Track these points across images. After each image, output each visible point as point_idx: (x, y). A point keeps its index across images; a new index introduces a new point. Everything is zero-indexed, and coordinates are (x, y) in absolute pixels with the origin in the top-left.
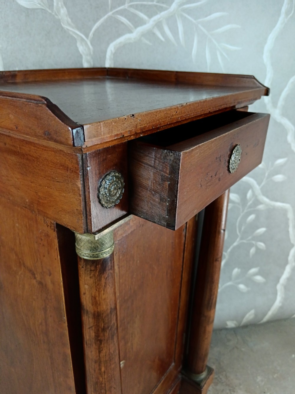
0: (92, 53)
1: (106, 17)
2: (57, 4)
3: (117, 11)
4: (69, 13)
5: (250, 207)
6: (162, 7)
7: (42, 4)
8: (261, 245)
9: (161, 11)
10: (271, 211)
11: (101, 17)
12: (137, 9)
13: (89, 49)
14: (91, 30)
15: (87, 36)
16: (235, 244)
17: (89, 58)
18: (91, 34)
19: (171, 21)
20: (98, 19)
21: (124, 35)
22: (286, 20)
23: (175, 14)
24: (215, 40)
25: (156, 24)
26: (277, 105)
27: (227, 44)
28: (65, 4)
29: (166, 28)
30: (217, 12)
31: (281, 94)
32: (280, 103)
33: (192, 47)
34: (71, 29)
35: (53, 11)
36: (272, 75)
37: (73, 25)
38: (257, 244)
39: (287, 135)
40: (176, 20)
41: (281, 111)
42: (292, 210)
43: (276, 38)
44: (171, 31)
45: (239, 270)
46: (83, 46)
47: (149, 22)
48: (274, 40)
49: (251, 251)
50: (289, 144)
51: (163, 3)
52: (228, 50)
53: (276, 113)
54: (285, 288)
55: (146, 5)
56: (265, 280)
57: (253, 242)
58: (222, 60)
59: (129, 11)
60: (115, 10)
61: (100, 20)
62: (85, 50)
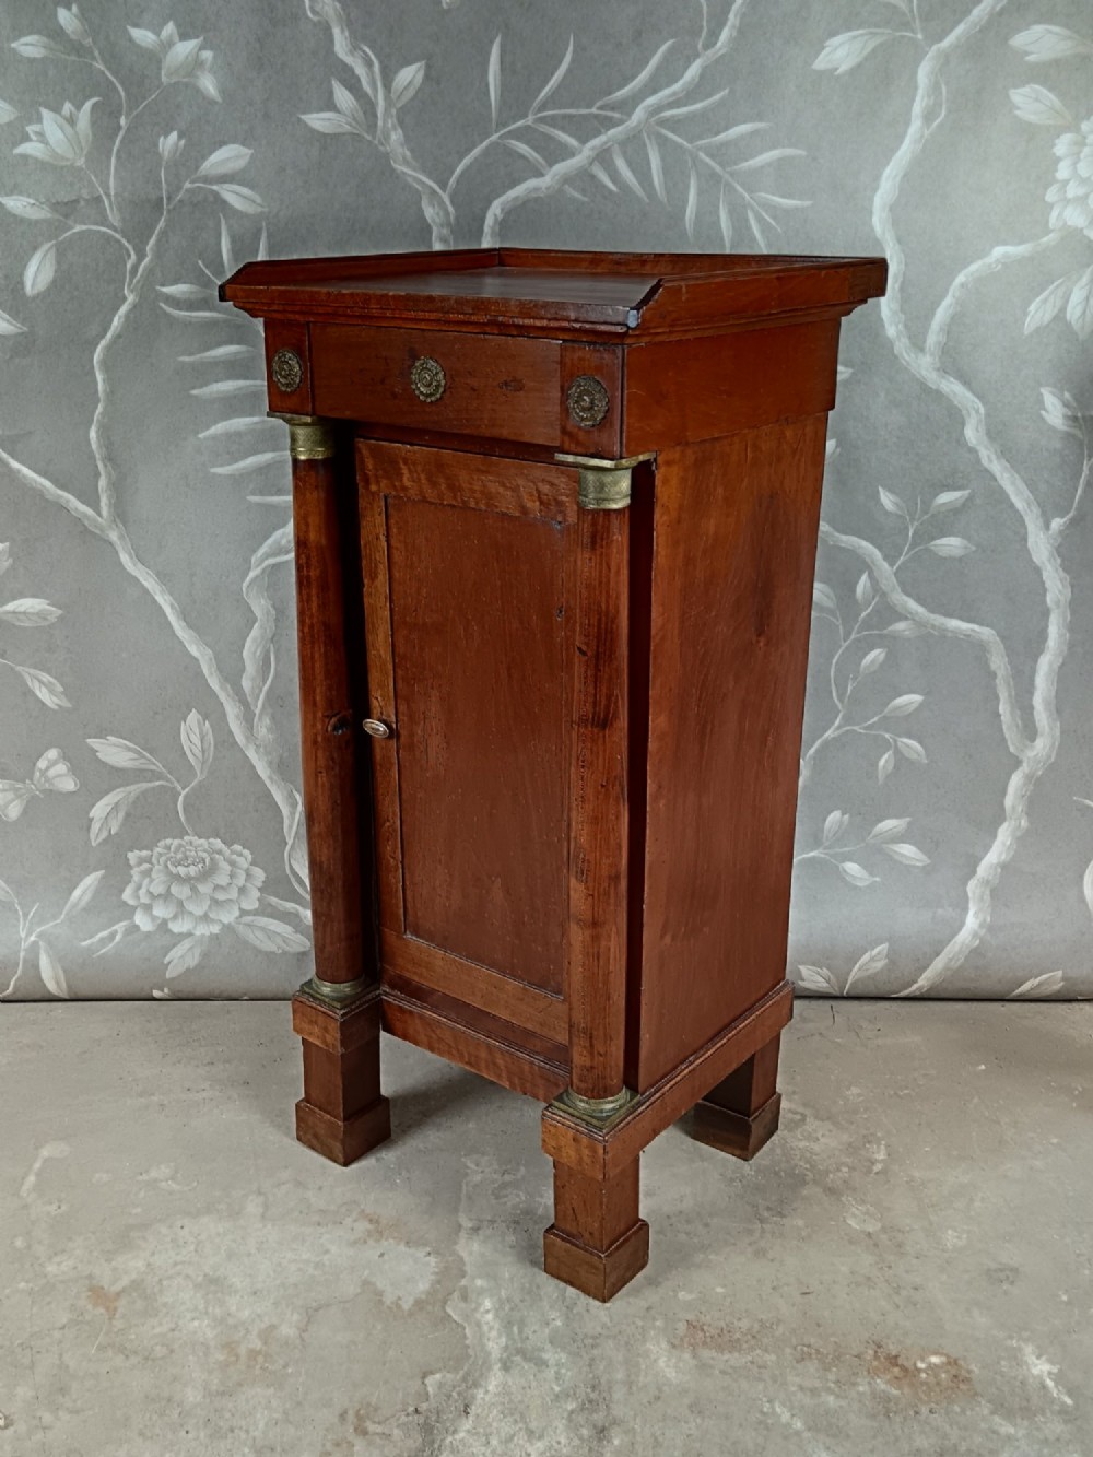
0: (452, 222)
1: (485, 144)
2: (385, 121)
3: (509, 132)
4: (408, 140)
5: (867, 625)
6: (610, 119)
7: (354, 123)
8: (911, 747)
9: (608, 128)
10: (933, 641)
11: (474, 147)
12: (554, 126)
13: (447, 213)
14: (452, 172)
15: (443, 186)
16: (829, 734)
17: (445, 231)
18: (452, 181)
19: (633, 147)
20: (469, 150)
21: (526, 180)
22: (926, 133)
23: (640, 132)
24: (743, 185)
25: (598, 155)
26: (924, 342)
27: (773, 194)
28: (401, 122)
29: (621, 164)
30: (744, 122)
31: (933, 314)
32: (933, 338)
33: (685, 202)
34: (409, 172)
35: (374, 138)
36: (903, 266)
37: (414, 163)
38: (899, 744)
39: (963, 424)
40: (645, 145)
41: (937, 359)
42: (1002, 646)
43: (905, 176)
44: (633, 171)
45: (846, 817)
46: (434, 206)
47: (580, 153)
48: (898, 179)
49: (882, 762)
50: (973, 451)
51: (613, 109)
52: (775, 207)
53: (924, 366)
54: (994, 894)
55: (574, 116)
56: (929, 862)
57: (887, 736)
58: (763, 232)
59: (536, 130)
60: (506, 130)
61: (473, 152)
62: (438, 214)
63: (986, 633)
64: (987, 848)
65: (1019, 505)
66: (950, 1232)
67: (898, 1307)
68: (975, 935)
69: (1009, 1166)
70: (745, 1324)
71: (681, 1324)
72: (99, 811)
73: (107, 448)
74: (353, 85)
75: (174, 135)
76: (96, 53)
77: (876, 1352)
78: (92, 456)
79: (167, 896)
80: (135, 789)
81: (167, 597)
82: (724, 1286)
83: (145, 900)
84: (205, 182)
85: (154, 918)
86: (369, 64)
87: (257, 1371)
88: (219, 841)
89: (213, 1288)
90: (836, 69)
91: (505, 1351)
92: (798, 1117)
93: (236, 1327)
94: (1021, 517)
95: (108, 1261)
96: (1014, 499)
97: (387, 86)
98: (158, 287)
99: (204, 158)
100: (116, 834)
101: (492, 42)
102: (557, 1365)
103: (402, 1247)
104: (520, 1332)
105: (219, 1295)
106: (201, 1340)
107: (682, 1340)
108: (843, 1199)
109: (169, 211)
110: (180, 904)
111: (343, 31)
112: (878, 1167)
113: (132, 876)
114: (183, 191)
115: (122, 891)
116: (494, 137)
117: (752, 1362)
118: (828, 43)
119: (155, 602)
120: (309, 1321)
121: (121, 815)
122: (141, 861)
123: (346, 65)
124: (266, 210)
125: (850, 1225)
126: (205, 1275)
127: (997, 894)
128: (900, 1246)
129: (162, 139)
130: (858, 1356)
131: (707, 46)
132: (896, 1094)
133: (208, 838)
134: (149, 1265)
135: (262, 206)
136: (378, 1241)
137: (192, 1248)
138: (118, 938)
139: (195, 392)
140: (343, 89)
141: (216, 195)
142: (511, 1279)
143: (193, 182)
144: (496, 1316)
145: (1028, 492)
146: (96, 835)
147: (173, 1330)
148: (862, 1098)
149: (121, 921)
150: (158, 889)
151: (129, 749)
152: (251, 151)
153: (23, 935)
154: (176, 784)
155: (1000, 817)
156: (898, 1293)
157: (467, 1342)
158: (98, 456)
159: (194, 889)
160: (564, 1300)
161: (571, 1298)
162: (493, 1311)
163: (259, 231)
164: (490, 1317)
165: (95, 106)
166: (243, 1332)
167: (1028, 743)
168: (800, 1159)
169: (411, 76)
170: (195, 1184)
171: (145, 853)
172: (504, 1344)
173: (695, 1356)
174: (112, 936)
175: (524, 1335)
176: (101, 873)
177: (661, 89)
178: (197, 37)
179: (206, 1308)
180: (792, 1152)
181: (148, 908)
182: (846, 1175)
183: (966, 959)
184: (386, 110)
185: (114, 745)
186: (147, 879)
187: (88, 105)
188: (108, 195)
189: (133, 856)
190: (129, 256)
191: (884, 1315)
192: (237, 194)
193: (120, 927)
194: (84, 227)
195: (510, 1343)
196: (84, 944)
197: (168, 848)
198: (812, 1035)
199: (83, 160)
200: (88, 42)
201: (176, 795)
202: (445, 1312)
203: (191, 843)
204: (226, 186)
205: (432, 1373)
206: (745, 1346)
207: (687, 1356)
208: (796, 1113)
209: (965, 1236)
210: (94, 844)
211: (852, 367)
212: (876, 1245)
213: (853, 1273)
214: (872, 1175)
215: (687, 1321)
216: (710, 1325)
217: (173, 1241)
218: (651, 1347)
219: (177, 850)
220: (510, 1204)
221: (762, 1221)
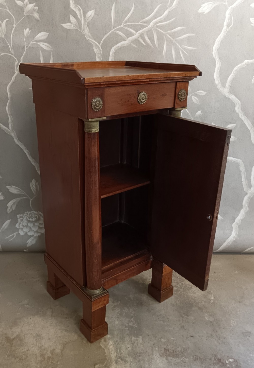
0: (102, 53)
1: (111, 32)
2: (84, 26)
4: (90, 31)
6: (144, 25)
7: (76, 26)
9: (143, 28)
12: (128, 27)
13: (100, 50)
14: (102, 40)
15: (99, 43)
17: (100, 55)
18: (101, 42)
19: (150, 33)
21: (121, 42)
22: (228, 30)
23: (152, 29)
24: (178, 43)
25: (140, 35)
26: (225, 85)
27: (186, 46)
28: (88, 26)
29: (146, 38)
30: (179, 27)
31: (228, 78)
32: (228, 84)
33: (163, 48)
34: (90, 39)
35: (81, 30)
36: (220, 65)
37: (91, 37)
39: (235, 107)
40: (153, 33)
41: (229, 90)
42: (243, 164)
43: (222, 41)
44: (149, 39)
46: (97, 49)
47: (136, 34)
48: (220, 42)
50: (237, 114)
51: (144, 23)
52: (187, 49)
53: (225, 91)
54: (239, 227)
55: (134, 25)
56: (223, 218)
58: (184, 56)
59: (124, 29)
60: (116, 28)
61: (107, 34)
62: (98, 51)
63: (239, 161)
64: (238, 215)
65: (249, 128)
66: (232, 321)
67: (220, 344)
68: (234, 237)
70: (179, 349)
71: (162, 349)
72: (9, 204)
73: (11, 111)
74: (75, 16)
75: (28, 29)
76: (7, 7)
77: (215, 358)
78: (7, 114)
79: (27, 226)
80: (19, 199)
81: (27, 150)
82: (174, 337)
83: (21, 227)
84: (36, 42)
85: (24, 232)
86: (80, 10)
87: (50, 363)
88: (40, 212)
89: (38, 337)
90: (204, 12)
91: (116, 357)
92: (190, 286)
93: (44, 349)
94: (249, 131)
95: (11, 329)
96: (248, 126)
97: (84, 17)
99: (36, 36)
100: (14, 210)
101: (112, 5)
102: (130, 362)
104: (120, 351)
105: (40, 339)
106: (35, 353)
107: (163, 354)
108: (203, 311)
109: (27, 50)
110: (30, 228)
111: (73, 2)
112: (212, 301)
113: (18, 221)
114: (30, 44)
115: (16, 225)
116: (113, 30)
117: (182, 361)
118: (202, 5)
119: (23, 151)
120: (64, 348)
121: (15, 206)
122: (21, 217)
123: (73, 11)
124: (52, 49)
125: (206, 319)
126: (36, 333)
127: (240, 227)
128: (219, 325)
129: (25, 30)
130: (210, 359)
131: (170, 6)
132: (215, 280)
133: (37, 211)
134: (21, 330)
135: (51, 48)
137: (33, 325)
138: (15, 236)
140: (73, 17)
141: (39, 45)
142: (117, 335)
143: (32, 42)
144: (114, 346)
145: (251, 125)
146: (9, 210)
149: (15, 232)
150: (25, 224)
151: (17, 189)
152: (48, 34)
154: (29, 198)
155: (241, 207)
156: (219, 339)
157: (106, 354)
158: (8, 114)
159: (34, 224)
160: (131, 341)
161: (133, 341)
162: (112, 345)
163: (50, 55)
164: (112, 347)
165: (7, 21)
166: (46, 351)
167: (249, 188)
168: (191, 299)
169: (91, 14)
170: (34, 306)
171: (21, 215)
172: (116, 355)
173: (167, 359)
174: (13, 236)
175: (121, 352)
176: (10, 220)
177: (157, 17)
178: (34, 3)
179: (36, 344)
180: (189, 297)
181: (22, 229)
182: (204, 304)
183: (232, 243)
184: (84, 23)
185: (13, 188)
186: (22, 222)
187: (5, 21)
188: (10, 46)
189: (18, 216)
190: (16, 61)
191: (216, 346)
192: (45, 45)
193: (15, 234)
194: (4, 54)
195: (117, 355)
196: (6, 238)
197: (27, 214)
199: (4, 36)
200: (5, 4)
201: (29, 201)
202: (100, 345)
203: (33, 213)
204: (41, 43)
205: (97, 364)
206: (180, 356)
207: (164, 359)
208: (190, 285)
209: (236, 322)
210: (8, 213)
211: (206, 92)
212: (213, 325)
213: (207, 333)
214: (210, 304)
215: (164, 348)
216: (170, 349)
217: (28, 323)
218: (155, 356)
219: (30, 214)
220: (116, 312)
221: (183, 317)
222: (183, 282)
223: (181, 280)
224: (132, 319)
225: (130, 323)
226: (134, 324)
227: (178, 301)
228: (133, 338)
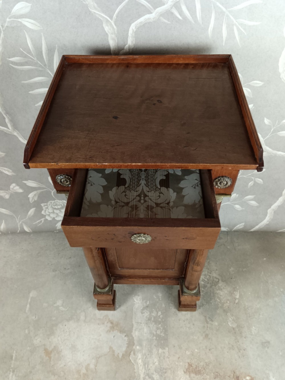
0: (116, 32)
8: (260, 181)
13: (113, 28)
14: (115, 12)
15: (111, 18)
17: (113, 36)
18: (115, 16)
21: (144, 15)
24: (233, 16)
25: (174, 4)
27: (246, 20)
29: (184, 8)
33: (209, 23)
34: (97, 12)
37: (98, 9)
38: (256, 180)
44: (189, 10)
45: (238, 195)
46: (108, 26)
47: (167, 3)
49: (250, 184)
52: (245, 25)
56: (259, 205)
57: (253, 178)
58: (239, 35)
61: (122, 4)
62: (110, 29)
64: (275, 202)
66: (254, 327)
68: (268, 221)
69: (270, 300)
70: (202, 364)
71: (186, 363)
72: (30, 196)
73: (5, 110)
77: (234, 375)
79: (53, 212)
80: (39, 191)
82: (197, 349)
84: (15, 18)
85: (51, 217)
89: (74, 349)
93: (80, 364)
95: (48, 339)
98: (7, 59)
99: (12, 8)
100: (37, 200)
103: (119, 334)
104: (148, 367)
105: (75, 352)
106: (72, 369)
107: (187, 370)
108: (228, 314)
109: (4, 31)
110: (57, 214)
112: (237, 301)
113: (43, 209)
114: (7, 22)
115: (41, 212)
120: (97, 363)
121: (37, 197)
122: (45, 206)
124: (42, 28)
125: (229, 325)
126: (72, 344)
127: (276, 212)
128: (241, 333)
132: (242, 270)
133: (61, 200)
134: (58, 340)
135: (39, 27)
136: (113, 331)
137: (68, 334)
138: (43, 222)
139: (30, 92)
141: (21, 23)
142: (146, 346)
143: (10, 18)
144: (142, 361)
146: (31, 201)
147: (65, 366)
148: (234, 272)
149: (43, 218)
150: (51, 211)
151: (35, 183)
152: (30, 5)
153: (18, 222)
154: (50, 190)
155: (281, 195)
156: (240, 352)
157: (135, 371)
159: (60, 211)
160: (158, 354)
162: (141, 359)
164: (140, 361)
166: (81, 367)
168: (217, 298)
170: (68, 308)
171: (45, 204)
172: (144, 372)
173: (190, 376)
174: (41, 221)
176: (34, 209)
180: (215, 295)
181: (49, 215)
182: (229, 304)
183: (265, 226)
185: (30, 182)
186: (47, 210)
189: (42, 205)
191: (236, 360)
192: (29, 22)
193: (43, 219)
195: (145, 371)
196: (34, 223)
197: (51, 203)
198: (222, 245)
201: (51, 193)
202: (130, 359)
203: (57, 201)
204: (24, 19)
206: (202, 372)
207: (188, 376)
208: (216, 278)
209: (257, 329)
210: (31, 203)
211: (264, 82)
212: (235, 333)
213: (229, 344)
214: (235, 304)
215: (188, 363)
216: (194, 364)
217: (64, 331)
218: (179, 373)
219: (54, 203)
220: (145, 316)
221: (207, 323)
222: (211, 274)
223: (209, 271)
224: (160, 325)
225: (158, 331)
226: (161, 333)
227: (204, 301)
228: (160, 351)
